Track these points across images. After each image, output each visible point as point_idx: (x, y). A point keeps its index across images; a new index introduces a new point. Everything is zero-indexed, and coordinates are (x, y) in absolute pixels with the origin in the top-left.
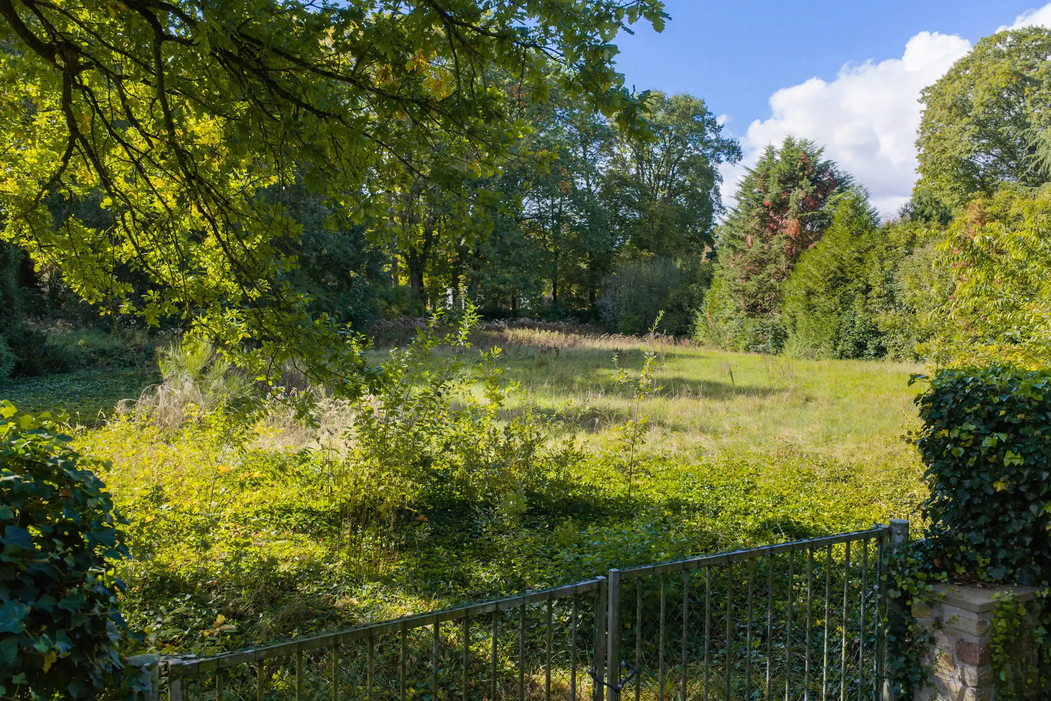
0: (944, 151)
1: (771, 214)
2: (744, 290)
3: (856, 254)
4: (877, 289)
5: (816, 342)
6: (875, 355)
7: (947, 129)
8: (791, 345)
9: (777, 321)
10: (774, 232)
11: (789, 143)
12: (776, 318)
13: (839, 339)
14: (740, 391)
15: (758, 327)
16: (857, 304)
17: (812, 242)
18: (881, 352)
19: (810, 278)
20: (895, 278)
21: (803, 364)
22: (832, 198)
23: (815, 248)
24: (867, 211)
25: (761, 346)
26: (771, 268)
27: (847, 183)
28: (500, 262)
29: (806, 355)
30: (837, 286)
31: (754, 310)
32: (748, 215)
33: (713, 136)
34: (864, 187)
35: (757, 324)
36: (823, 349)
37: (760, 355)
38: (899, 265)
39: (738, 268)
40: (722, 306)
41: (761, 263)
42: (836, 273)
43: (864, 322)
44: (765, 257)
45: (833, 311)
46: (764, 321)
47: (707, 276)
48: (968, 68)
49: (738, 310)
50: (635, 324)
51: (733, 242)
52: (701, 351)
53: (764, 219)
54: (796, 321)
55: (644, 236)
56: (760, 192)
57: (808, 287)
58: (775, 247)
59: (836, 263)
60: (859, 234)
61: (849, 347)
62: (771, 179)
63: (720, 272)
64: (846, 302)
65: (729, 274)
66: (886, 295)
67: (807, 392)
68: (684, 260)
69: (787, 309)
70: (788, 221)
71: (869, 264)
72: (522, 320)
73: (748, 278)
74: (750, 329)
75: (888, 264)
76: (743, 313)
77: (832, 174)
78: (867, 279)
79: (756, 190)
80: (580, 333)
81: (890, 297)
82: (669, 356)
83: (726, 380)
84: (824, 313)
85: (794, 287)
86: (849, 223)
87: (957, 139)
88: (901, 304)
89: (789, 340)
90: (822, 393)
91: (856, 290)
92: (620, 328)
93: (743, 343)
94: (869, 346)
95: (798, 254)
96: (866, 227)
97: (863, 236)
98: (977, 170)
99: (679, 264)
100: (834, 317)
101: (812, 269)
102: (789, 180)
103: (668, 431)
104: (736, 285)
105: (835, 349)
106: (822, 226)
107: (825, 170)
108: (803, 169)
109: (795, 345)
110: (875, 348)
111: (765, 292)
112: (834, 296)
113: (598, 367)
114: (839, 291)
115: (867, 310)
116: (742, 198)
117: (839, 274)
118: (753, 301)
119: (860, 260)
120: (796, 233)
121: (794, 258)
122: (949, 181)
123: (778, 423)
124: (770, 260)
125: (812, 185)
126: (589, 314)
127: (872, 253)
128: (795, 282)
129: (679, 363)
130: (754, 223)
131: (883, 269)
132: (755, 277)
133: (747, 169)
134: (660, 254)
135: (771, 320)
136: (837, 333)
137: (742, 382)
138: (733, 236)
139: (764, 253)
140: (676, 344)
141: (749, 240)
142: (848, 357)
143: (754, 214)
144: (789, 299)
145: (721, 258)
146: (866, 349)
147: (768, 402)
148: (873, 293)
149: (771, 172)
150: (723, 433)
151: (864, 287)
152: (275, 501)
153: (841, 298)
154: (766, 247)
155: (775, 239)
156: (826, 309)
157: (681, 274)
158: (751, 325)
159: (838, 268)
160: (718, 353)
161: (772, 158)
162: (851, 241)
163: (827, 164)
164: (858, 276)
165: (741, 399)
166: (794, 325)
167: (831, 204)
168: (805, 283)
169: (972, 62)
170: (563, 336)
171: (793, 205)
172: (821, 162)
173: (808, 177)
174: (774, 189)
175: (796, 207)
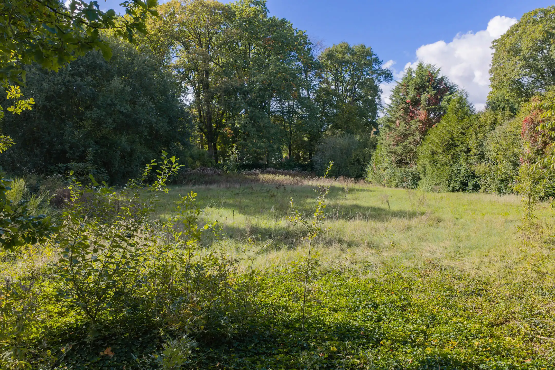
0: (505, 76)
1: (411, 107)
2: (395, 152)
3: (461, 130)
4: (474, 151)
5: (438, 182)
6: (473, 189)
7: (507, 63)
8: (423, 184)
9: (414, 170)
10: (412, 118)
11: (420, 67)
12: (413, 168)
13: (451, 180)
14: (395, 214)
15: (403, 173)
16: (462, 160)
17: (434, 123)
18: (476, 188)
19: (434, 144)
20: (485, 144)
21: (431, 195)
22: (446, 98)
23: (436, 127)
24: (467, 105)
25: (405, 184)
26: (410, 139)
27: (454, 89)
28: (257, 136)
29: (432, 190)
30: (450, 149)
31: (400, 163)
32: (397, 108)
33: (377, 67)
34: (465, 91)
35: (402, 171)
36: (442, 186)
37: (404, 189)
38: (487, 136)
39: (392, 139)
40: (382, 160)
41: (405, 136)
42: (449, 141)
43: (466, 170)
44: (407, 132)
45: (447, 164)
46: (407, 169)
47: (374, 144)
48: (518, 30)
49: (391, 163)
50: (333, 172)
51: (388, 124)
52: (370, 187)
53: (406, 111)
54: (425, 170)
55: (339, 123)
56: (404, 95)
57: (432, 149)
58: (413, 127)
59: (449, 136)
60: (463, 118)
61: (457, 185)
62: (410, 87)
63: (381, 141)
64: (455, 158)
65: (387, 143)
66: (479, 154)
67: (437, 215)
68: (361, 135)
69: (420, 162)
70: (420, 112)
71: (469, 136)
72: (269, 169)
73: (397, 145)
74: (398, 174)
75: (480, 136)
76: (394, 165)
77: (445, 84)
78: (468, 145)
79: (401, 94)
80: (301, 177)
81: (482, 155)
82: (351, 190)
83: (385, 206)
84: (442, 165)
85: (424, 150)
86: (456, 112)
87: (513, 68)
88: (488, 159)
89: (421, 181)
90: (446, 216)
91: (461, 151)
93: (394, 183)
94: (469, 184)
95: (426, 131)
96: (466, 114)
97: (465, 120)
98: (523, 86)
99: (358, 137)
100: (448, 168)
101: (435, 139)
102: (421, 88)
103: (344, 246)
104: (390, 149)
105: (449, 186)
106: (440, 114)
107: (442, 82)
108: (429, 81)
109: (425, 184)
110: (473, 186)
111: (407, 153)
112: (448, 155)
113: (307, 197)
114: (451, 152)
115: (468, 163)
116: (394, 99)
117: (451, 142)
118: (400, 158)
119: (463, 134)
120: (425, 118)
121: (424, 133)
122: (507, 92)
123: (421, 239)
124: (409, 134)
125: (434, 91)
126: (308, 165)
127: (471, 129)
128: (425, 147)
129: (357, 194)
130: (401, 113)
131: (477, 138)
132: (401, 144)
133: (397, 83)
134: (347, 132)
135: (411, 169)
136: (450, 177)
137: (394, 208)
138: (389, 121)
139: (407, 130)
140: (356, 183)
141: (398, 123)
142: (458, 190)
143: (400, 107)
144: (422, 157)
145: (382, 133)
146: (468, 186)
147: (413, 222)
148: (471, 153)
149: (410, 84)
150: (383, 248)
151: (466, 149)
153: (452, 156)
154: (408, 127)
155: (413, 122)
156: (443, 162)
157: (359, 143)
158: (399, 172)
159: (450, 138)
160: (380, 188)
161: (411, 75)
162: (458, 122)
163: (442, 79)
164: (462, 143)
165: (395, 221)
166: (424, 171)
167: (445, 101)
168: (431, 147)
169: (520, 26)
170: (291, 178)
171: (423, 102)
172: (439, 77)
173: (432, 86)
174: (412, 93)
175: (425, 103)
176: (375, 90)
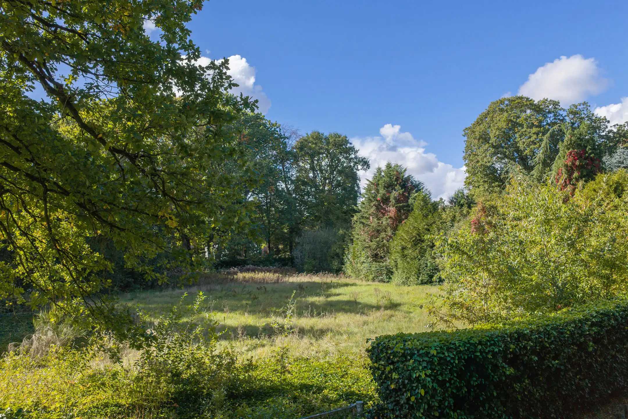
0: (478, 162)
1: (382, 204)
2: (370, 247)
3: (426, 227)
5: (408, 275)
6: (438, 282)
7: (478, 150)
8: (395, 277)
9: (388, 264)
10: (384, 214)
11: (389, 166)
12: (387, 262)
13: (420, 273)
15: (378, 268)
16: (428, 254)
17: (404, 220)
19: (403, 240)
21: (403, 288)
22: (413, 196)
23: (405, 223)
24: (431, 202)
25: (380, 278)
26: (383, 235)
27: (420, 187)
29: (403, 283)
30: (417, 244)
31: (376, 257)
32: (370, 205)
33: (353, 156)
34: (429, 190)
35: (377, 266)
36: (412, 279)
37: (380, 283)
39: (366, 234)
40: (359, 255)
41: (378, 232)
42: (416, 237)
43: (432, 264)
44: (380, 228)
45: (416, 258)
46: (381, 264)
48: (486, 118)
49: (368, 257)
50: (314, 266)
51: (363, 221)
52: (350, 281)
53: (378, 208)
54: (397, 264)
56: (375, 193)
57: (402, 245)
58: (385, 223)
59: (416, 232)
60: (427, 215)
61: (425, 278)
62: (380, 186)
63: (357, 236)
64: (422, 253)
65: (362, 238)
69: (393, 257)
70: (391, 208)
72: (248, 266)
73: (371, 240)
74: (374, 269)
76: (370, 259)
77: (412, 183)
79: (373, 192)
80: (282, 273)
84: (412, 259)
85: (395, 245)
86: (422, 209)
87: (484, 155)
89: (394, 274)
91: (427, 246)
92: (305, 268)
93: (371, 277)
95: (397, 226)
96: (430, 212)
97: (429, 217)
98: (496, 171)
100: (416, 261)
101: (404, 235)
102: (389, 187)
104: (366, 244)
105: (418, 279)
106: (409, 211)
107: (408, 181)
108: (397, 180)
109: (397, 278)
111: (381, 248)
112: (416, 249)
114: (419, 247)
115: (433, 257)
117: (418, 238)
118: (375, 253)
120: (395, 215)
121: (395, 229)
122: (482, 177)
124: (382, 230)
125: (402, 189)
126: (288, 260)
128: (396, 242)
130: (373, 210)
132: (375, 240)
133: (368, 180)
135: (385, 263)
136: (419, 270)
138: (363, 218)
139: (379, 226)
141: (371, 219)
142: (426, 283)
143: (372, 205)
144: (393, 252)
145: (356, 229)
149: (380, 182)
151: (431, 244)
152: (99, 401)
153: (420, 251)
154: (380, 223)
155: (384, 219)
156: (412, 257)
158: (375, 266)
159: (417, 234)
160: (359, 282)
161: (380, 174)
162: (423, 219)
163: (409, 177)
166: (396, 266)
167: (412, 199)
168: (401, 243)
169: (488, 114)
170: (271, 275)
171: (393, 201)
172: (406, 176)
173: (400, 185)
174: (382, 191)
175: (394, 201)
176: (354, 178)
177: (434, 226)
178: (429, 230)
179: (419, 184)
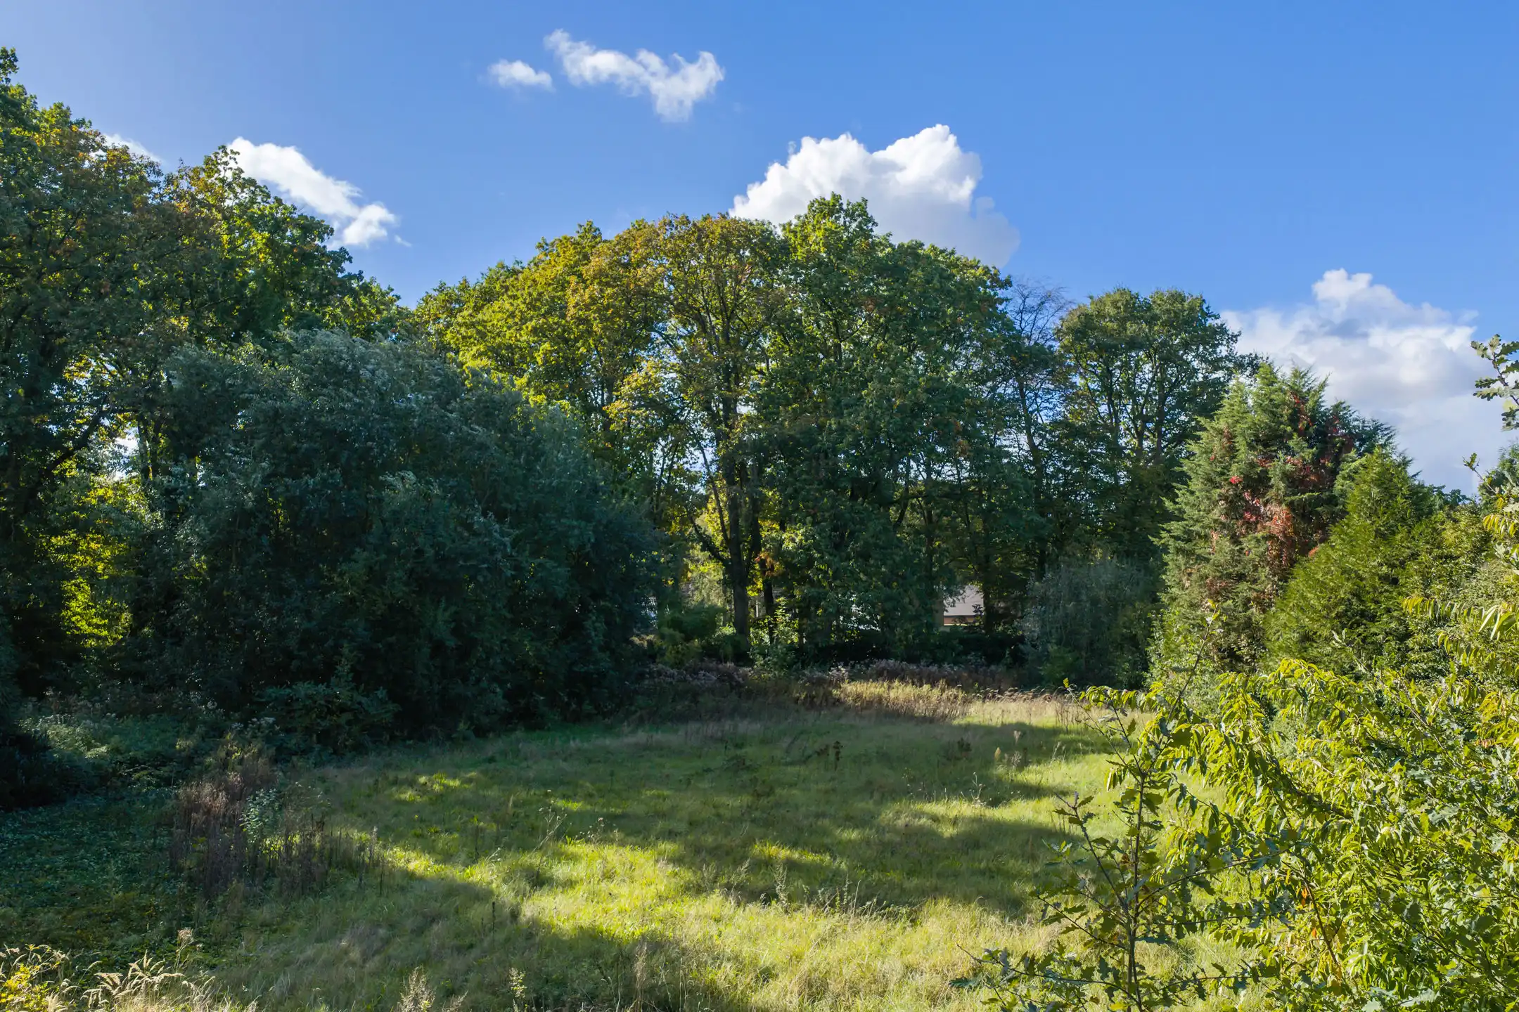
1: (1247, 496)
3: (1384, 570)
10: (1251, 526)
17: (1315, 544)
19: (1307, 612)
22: (1347, 468)
23: (1318, 555)
31: (1233, 657)
32: (1209, 499)
39: (1198, 587)
40: (1183, 647)
42: (1349, 603)
50: (1069, 670)
53: (1235, 506)
56: (1223, 462)
57: (1306, 626)
58: (1252, 553)
59: (1349, 585)
60: (1391, 533)
62: (1239, 439)
64: (1369, 656)
65: (1185, 597)
70: (1273, 508)
71: (1406, 588)
76: (1213, 663)
77: (1348, 426)
78: (1404, 615)
85: (1283, 626)
86: (1373, 513)
91: (1386, 635)
95: (1291, 566)
96: (1402, 520)
97: (1398, 538)
101: (1313, 594)
102: (1269, 441)
104: (1195, 617)
106: (1332, 516)
107: (1333, 420)
108: (1294, 419)
111: (1239, 631)
114: (1357, 636)
117: (1356, 605)
118: (1227, 644)
119: (1392, 581)
120: (1286, 529)
121: (1284, 576)
125: (1310, 447)
130: (1218, 512)
138: (1189, 534)
139: (1238, 563)
141: (1213, 540)
143: (1216, 497)
144: (1276, 645)
145: (1170, 570)
149: (1239, 431)
151: (1400, 629)
153: (1360, 649)
154: (1240, 553)
159: (1354, 595)
161: (1242, 404)
162: (1376, 545)
163: (1335, 411)
164: (1388, 611)
167: (1344, 478)
168: (1297, 619)
170: (935, 692)
171: (1278, 484)
172: (1326, 406)
173: (1302, 433)
174: (1245, 455)
175: (1282, 485)
177: (1413, 566)
178: (1395, 582)
179: (1376, 428)
